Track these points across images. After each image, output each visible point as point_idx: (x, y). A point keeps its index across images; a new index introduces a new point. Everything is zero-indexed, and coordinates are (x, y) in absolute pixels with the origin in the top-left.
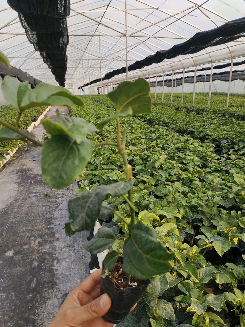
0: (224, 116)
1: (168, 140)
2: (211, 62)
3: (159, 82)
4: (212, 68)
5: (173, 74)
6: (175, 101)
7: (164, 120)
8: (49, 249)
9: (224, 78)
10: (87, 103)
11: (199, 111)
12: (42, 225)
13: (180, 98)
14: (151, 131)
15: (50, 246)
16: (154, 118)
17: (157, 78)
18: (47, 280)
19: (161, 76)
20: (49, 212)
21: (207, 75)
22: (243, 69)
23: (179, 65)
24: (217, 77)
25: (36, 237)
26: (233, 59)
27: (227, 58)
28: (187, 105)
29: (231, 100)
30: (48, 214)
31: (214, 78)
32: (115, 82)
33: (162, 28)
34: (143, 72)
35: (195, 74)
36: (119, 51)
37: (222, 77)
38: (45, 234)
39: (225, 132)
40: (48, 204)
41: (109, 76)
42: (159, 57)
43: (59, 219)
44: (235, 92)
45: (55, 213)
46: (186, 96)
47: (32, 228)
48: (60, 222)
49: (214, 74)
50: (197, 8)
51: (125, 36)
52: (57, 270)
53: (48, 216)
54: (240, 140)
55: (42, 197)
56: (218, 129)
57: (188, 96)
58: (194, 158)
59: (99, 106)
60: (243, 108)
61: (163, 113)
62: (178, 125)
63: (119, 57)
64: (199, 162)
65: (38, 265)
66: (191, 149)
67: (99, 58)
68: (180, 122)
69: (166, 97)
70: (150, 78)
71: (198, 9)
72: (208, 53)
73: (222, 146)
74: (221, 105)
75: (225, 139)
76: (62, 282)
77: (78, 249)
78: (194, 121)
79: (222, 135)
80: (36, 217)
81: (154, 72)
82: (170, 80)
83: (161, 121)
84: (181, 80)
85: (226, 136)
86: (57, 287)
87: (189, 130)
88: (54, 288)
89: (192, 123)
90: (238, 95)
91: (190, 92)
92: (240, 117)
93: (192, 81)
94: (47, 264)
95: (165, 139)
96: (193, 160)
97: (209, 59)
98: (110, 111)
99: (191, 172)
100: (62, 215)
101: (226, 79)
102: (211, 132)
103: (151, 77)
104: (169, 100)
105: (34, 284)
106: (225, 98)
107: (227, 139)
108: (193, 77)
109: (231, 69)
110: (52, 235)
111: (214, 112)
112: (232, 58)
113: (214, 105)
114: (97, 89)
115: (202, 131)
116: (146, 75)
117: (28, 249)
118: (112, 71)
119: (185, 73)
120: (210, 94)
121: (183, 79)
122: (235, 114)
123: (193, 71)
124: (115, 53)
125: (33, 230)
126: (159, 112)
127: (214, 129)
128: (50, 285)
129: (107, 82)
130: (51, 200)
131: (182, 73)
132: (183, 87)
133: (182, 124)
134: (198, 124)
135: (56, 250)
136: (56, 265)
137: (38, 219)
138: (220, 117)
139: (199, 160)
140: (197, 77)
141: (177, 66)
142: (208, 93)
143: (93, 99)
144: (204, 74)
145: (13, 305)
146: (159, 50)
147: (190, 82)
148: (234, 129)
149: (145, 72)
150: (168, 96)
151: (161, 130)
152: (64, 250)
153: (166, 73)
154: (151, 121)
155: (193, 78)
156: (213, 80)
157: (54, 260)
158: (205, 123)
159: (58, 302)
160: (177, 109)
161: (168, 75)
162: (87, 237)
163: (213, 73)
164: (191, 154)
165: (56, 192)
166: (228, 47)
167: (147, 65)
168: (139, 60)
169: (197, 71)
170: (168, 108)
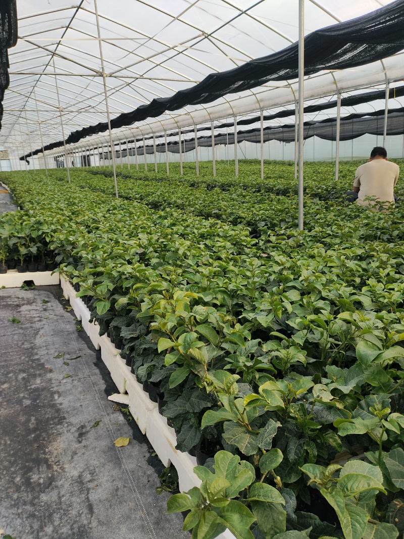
0: (259, 191)
1: (188, 226)
2: (234, 115)
3: (158, 145)
4: (236, 124)
5: (180, 133)
6: (188, 174)
7: (175, 202)
8: (41, 383)
9: (254, 138)
10: (42, 183)
11: (224, 187)
12: (20, 358)
13: (193, 169)
14: (160, 217)
15: (41, 380)
16: (161, 200)
17: (156, 139)
18: (50, 417)
19: (161, 136)
20: (26, 340)
21: (229, 134)
22: (279, 125)
23: (187, 120)
24: (244, 137)
25: (16, 373)
26: (262, 111)
27: (254, 110)
28: (206, 178)
29: (266, 169)
30: (26, 343)
31: (241, 138)
32: (85, 147)
33: (156, 65)
34: (132, 130)
35: (213, 133)
36: (90, 98)
37: (251, 136)
38: (29, 368)
39: (261, 212)
40: (21, 331)
41: (75, 137)
42: (156, 108)
43: (45, 348)
44: (272, 158)
45: (37, 341)
46: (202, 166)
47: (6, 364)
48: (47, 351)
49: (240, 133)
50: (206, 37)
51: (101, 75)
52: (61, 404)
53: (27, 345)
54: (281, 220)
55: (8, 324)
56: (252, 209)
57: (205, 165)
58: (226, 244)
59: (66, 186)
60: (283, 180)
61: (173, 192)
62: (197, 206)
63: (90, 107)
64: (233, 249)
65: (31, 403)
66: (221, 234)
67: (58, 108)
68: (200, 202)
69: (173, 169)
70: (144, 139)
71: (206, 39)
72: (228, 102)
73: (260, 230)
74: (255, 177)
75: (263, 221)
76: (72, 415)
77: (84, 378)
78: (219, 200)
79: (259, 215)
80: (6, 349)
81: (151, 131)
82: (176, 143)
83: (171, 204)
84: (193, 142)
85: (264, 217)
86: (68, 421)
87: (214, 213)
88: (64, 423)
89: (216, 203)
90: (276, 163)
91: (207, 160)
92: (281, 192)
93: (209, 144)
94: (44, 400)
95: (184, 225)
96: (224, 247)
97: (230, 112)
98: (87, 193)
99: (224, 259)
100: (47, 343)
101: (257, 140)
102: (243, 212)
103: (146, 139)
104: (178, 172)
105: (33, 423)
106: (258, 167)
107: (266, 220)
108: (210, 137)
109: (262, 125)
110: (40, 368)
111: (245, 187)
112: (262, 109)
113: (244, 177)
114: (53, 159)
115: (232, 214)
116: (138, 135)
117: (9, 388)
118: (80, 129)
119: (198, 131)
120: (237, 163)
121: (196, 141)
122: (273, 188)
123: (209, 129)
124: (84, 101)
125: (8, 365)
126: (166, 191)
127: (248, 209)
128: (56, 420)
129: (72, 147)
130: (23, 326)
131: (193, 131)
132: (197, 153)
133: (202, 205)
134: (225, 203)
135: (52, 384)
136: (58, 399)
137: (12, 352)
138: (254, 193)
139: (233, 246)
140: (216, 137)
141: (184, 120)
142: (234, 161)
143: (50, 176)
144: (226, 133)
145: (10, 450)
146: (156, 97)
147: (206, 144)
148: (273, 207)
149: (135, 130)
150: (175, 167)
151: (175, 214)
152: (65, 381)
153: (169, 132)
154: (156, 205)
155: (210, 139)
156: (239, 142)
157: (53, 393)
158: (235, 202)
159: (74, 436)
160: (192, 185)
161: (171, 135)
162: (94, 363)
163: (237, 131)
164: (221, 240)
165: (27, 316)
166: (254, 94)
167: (139, 120)
168: (126, 112)
169: (215, 128)
170: (179, 184)
